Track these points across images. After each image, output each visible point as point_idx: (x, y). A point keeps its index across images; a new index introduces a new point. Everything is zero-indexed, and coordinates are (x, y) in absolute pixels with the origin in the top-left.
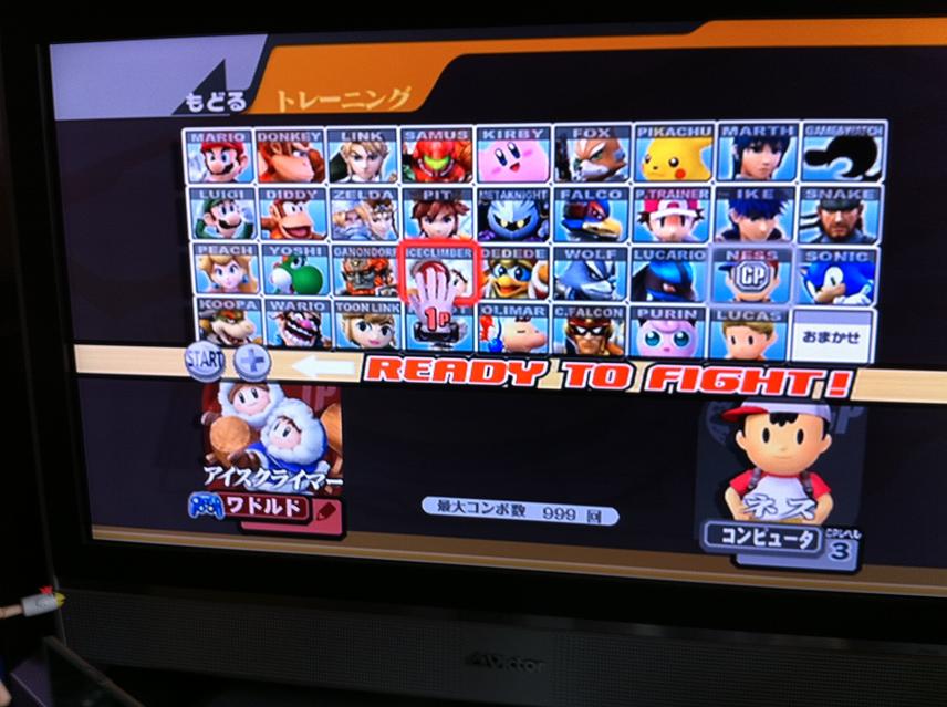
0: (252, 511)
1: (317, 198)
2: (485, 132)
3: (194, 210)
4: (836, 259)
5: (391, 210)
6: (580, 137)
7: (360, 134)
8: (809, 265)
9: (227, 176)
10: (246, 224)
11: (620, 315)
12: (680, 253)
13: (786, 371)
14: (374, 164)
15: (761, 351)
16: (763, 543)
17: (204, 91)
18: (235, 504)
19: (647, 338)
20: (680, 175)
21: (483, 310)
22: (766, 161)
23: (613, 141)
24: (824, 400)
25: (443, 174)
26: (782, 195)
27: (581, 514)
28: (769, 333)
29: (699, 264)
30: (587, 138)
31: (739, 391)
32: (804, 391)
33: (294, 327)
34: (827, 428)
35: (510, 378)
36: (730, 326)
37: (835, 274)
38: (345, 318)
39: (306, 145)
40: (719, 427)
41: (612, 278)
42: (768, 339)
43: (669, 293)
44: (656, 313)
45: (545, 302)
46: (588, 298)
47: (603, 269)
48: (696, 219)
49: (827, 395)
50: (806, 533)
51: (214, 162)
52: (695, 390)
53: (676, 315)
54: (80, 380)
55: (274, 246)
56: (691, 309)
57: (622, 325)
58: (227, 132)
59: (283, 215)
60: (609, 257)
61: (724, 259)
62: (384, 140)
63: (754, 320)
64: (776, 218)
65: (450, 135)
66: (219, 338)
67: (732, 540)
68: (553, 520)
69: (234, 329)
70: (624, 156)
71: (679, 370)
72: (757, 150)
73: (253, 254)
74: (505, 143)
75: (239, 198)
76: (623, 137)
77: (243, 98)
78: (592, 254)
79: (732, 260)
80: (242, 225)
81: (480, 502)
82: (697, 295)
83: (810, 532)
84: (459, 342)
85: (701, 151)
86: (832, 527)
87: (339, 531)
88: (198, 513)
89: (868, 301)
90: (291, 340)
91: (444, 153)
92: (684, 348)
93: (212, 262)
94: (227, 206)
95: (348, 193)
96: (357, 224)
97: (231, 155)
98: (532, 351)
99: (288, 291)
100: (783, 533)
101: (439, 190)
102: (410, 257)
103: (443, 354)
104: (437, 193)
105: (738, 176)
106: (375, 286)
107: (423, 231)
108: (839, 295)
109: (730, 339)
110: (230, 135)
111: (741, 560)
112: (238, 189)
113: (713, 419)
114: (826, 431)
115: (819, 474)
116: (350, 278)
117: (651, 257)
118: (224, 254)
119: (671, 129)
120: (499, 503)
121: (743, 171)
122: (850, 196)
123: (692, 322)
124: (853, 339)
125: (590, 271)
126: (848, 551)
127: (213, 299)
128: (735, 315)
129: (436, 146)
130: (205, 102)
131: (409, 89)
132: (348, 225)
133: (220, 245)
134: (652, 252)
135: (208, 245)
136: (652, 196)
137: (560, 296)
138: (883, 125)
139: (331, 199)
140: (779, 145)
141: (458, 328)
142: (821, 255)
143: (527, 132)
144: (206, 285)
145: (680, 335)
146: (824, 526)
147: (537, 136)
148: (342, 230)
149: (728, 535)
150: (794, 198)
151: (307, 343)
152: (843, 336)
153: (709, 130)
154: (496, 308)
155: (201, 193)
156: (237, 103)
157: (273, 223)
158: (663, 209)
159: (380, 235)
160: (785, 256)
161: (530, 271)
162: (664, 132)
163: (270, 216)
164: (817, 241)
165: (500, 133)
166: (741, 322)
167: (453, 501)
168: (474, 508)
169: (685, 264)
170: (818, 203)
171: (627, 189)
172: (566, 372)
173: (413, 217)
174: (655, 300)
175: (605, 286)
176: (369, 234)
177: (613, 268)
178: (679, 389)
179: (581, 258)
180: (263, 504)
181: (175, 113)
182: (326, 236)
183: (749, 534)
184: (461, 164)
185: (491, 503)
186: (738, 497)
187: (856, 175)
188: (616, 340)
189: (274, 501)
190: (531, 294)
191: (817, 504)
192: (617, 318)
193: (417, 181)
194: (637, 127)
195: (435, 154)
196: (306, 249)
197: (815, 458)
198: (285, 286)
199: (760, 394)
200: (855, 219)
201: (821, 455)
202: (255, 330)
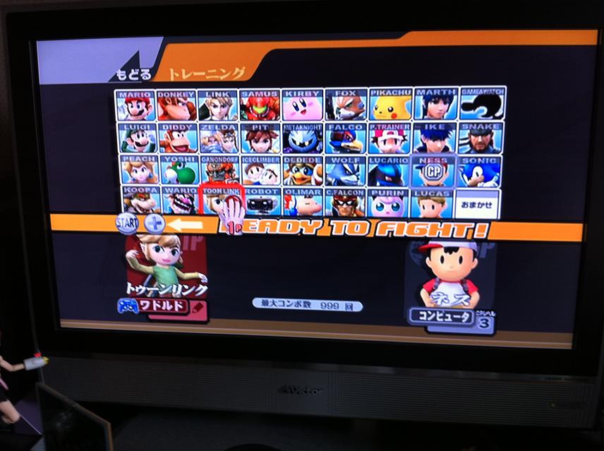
0: (155, 309)
1: (192, 129)
2: (287, 93)
3: (122, 136)
4: (479, 162)
5: (234, 136)
6: (339, 96)
7: (216, 93)
8: (464, 165)
9: (140, 117)
10: (151, 144)
11: (362, 194)
12: (394, 159)
13: (452, 224)
14: (224, 110)
15: (439, 213)
16: (442, 320)
17: (127, 68)
18: (145, 304)
19: (377, 206)
20: (394, 116)
21: (286, 192)
22: (441, 109)
23: (357, 98)
24: (473, 240)
25: (263, 116)
26: (449, 127)
27: (342, 306)
28: (443, 203)
29: (405, 166)
30: (344, 96)
31: (427, 235)
32: (462, 235)
33: (179, 202)
34: (475, 255)
35: (302, 230)
36: (422, 199)
37: (478, 170)
38: (208, 197)
39: (185, 99)
40: (417, 256)
41: (357, 173)
42: (442, 206)
43: (389, 181)
44: (382, 193)
45: (321, 187)
46: (344, 184)
47: (353, 168)
48: (403, 141)
49: (475, 237)
50: (465, 314)
51: (132, 109)
52: (403, 235)
53: (393, 194)
54: (53, 234)
55: (167, 156)
56: (401, 191)
57: (363, 200)
58: (140, 92)
59: (172, 139)
60: (356, 162)
61: (419, 163)
62: (230, 97)
63: (435, 196)
64: (447, 140)
65: (267, 94)
66: (135, 209)
67: (425, 318)
68: (327, 309)
69: (144, 204)
70: (363, 106)
71: (395, 224)
72: (436, 102)
73: (155, 161)
74: (298, 98)
75: (147, 129)
76: (362, 96)
77: (149, 72)
78: (346, 160)
79: (423, 163)
80: (149, 144)
81: (285, 300)
82: (404, 182)
83: (467, 312)
84: (273, 210)
85: (405, 104)
86: (479, 310)
87: (205, 319)
88: (123, 310)
89: (497, 185)
90: (177, 210)
91: (263, 104)
92: (397, 212)
93: (131, 166)
94: (140, 134)
95: (210, 126)
96: (215, 144)
97: (142, 105)
98: (314, 215)
99: (175, 182)
100: (452, 313)
101: (261, 124)
102: (245, 162)
103: (264, 217)
104: (260, 126)
105: (425, 117)
106: (225, 179)
107: (252, 147)
108: (480, 182)
109: (422, 207)
110: (142, 94)
111: (430, 329)
112: (147, 124)
113: (413, 251)
114: (474, 257)
115: (472, 280)
116: (211, 175)
117: (379, 161)
118: (138, 161)
119: (389, 91)
120: (296, 300)
121: (428, 114)
122: (486, 128)
123: (401, 197)
124: (488, 206)
125: (346, 169)
126: (489, 323)
127: (131, 187)
128: (424, 193)
129: (259, 100)
130: (127, 75)
131: (244, 68)
132: (210, 145)
133: (135, 156)
134: (379, 159)
135: (129, 156)
136: (379, 128)
137: (329, 184)
138: (504, 88)
139: (200, 129)
140: (448, 100)
141: (272, 202)
142: (471, 160)
143: (310, 92)
144: (128, 179)
145: (395, 205)
146: (475, 309)
147: (316, 95)
148: (206, 147)
149: (423, 316)
150: (456, 129)
151: (186, 212)
152: (483, 204)
153: (410, 91)
154: (294, 191)
155: (125, 126)
156: (146, 75)
157: (166, 144)
158: (385, 135)
159: (228, 150)
160: (451, 161)
161: (312, 170)
162: (385, 93)
163: (165, 140)
164: (469, 152)
165: (295, 93)
166: (428, 197)
167: (270, 300)
168: (282, 304)
169: (397, 166)
170: (469, 131)
171: (366, 124)
172: (332, 226)
173: (247, 140)
174: (381, 185)
175: (354, 178)
176: (222, 149)
177: (358, 168)
178: (395, 235)
179: (340, 162)
180: (161, 305)
181: (110, 81)
182: (197, 151)
183: (434, 315)
184: (274, 111)
185: (292, 301)
186: (428, 294)
187: (489, 116)
188: (360, 208)
189: (168, 302)
190: (313, 183)
191: (470, 296)
192: (360, 196)
193: (249, 120)
194: (370, 90)
195: (259, 105)
196: (186, 158)
197: (469, 272)
198: (173, 179)
199: (439, 237)
200: (489, 140)
201: (473, 270)
202: (156, 204)
